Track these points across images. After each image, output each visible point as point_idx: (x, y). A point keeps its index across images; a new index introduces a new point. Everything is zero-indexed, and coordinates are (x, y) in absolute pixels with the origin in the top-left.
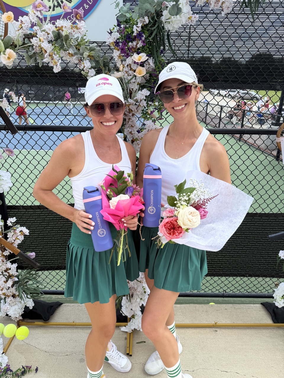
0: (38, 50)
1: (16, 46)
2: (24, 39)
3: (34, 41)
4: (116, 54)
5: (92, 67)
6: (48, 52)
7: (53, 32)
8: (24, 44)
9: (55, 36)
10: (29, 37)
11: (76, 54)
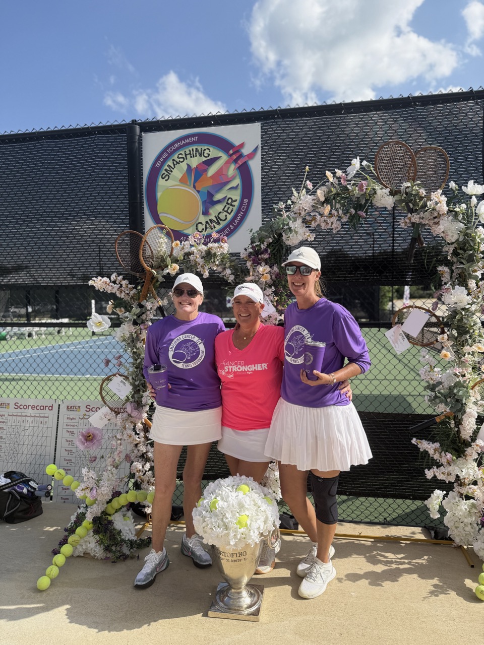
0: (193, 263)
1: (178, 261)
2: (184, 256)
3: (191, 257)
4: (249, 264)
5: (232, 274)
6: (201, 264)
7: (205, 251)
8: (184, 259)
9: (206, 254)
10: (188, 254)
11: (220, 265)
